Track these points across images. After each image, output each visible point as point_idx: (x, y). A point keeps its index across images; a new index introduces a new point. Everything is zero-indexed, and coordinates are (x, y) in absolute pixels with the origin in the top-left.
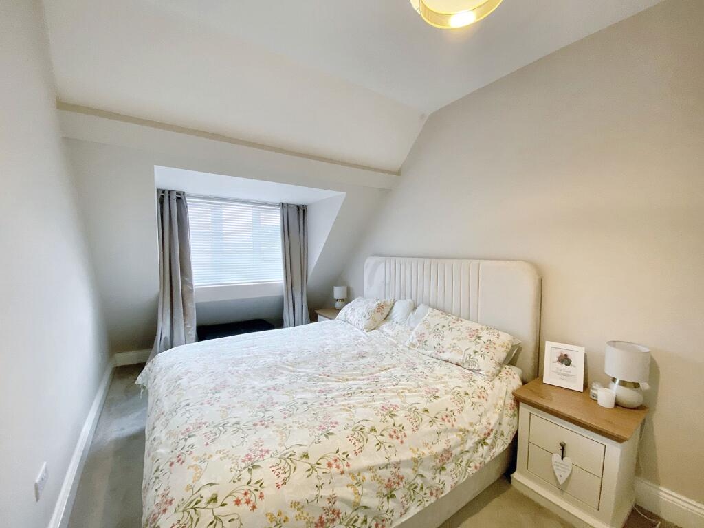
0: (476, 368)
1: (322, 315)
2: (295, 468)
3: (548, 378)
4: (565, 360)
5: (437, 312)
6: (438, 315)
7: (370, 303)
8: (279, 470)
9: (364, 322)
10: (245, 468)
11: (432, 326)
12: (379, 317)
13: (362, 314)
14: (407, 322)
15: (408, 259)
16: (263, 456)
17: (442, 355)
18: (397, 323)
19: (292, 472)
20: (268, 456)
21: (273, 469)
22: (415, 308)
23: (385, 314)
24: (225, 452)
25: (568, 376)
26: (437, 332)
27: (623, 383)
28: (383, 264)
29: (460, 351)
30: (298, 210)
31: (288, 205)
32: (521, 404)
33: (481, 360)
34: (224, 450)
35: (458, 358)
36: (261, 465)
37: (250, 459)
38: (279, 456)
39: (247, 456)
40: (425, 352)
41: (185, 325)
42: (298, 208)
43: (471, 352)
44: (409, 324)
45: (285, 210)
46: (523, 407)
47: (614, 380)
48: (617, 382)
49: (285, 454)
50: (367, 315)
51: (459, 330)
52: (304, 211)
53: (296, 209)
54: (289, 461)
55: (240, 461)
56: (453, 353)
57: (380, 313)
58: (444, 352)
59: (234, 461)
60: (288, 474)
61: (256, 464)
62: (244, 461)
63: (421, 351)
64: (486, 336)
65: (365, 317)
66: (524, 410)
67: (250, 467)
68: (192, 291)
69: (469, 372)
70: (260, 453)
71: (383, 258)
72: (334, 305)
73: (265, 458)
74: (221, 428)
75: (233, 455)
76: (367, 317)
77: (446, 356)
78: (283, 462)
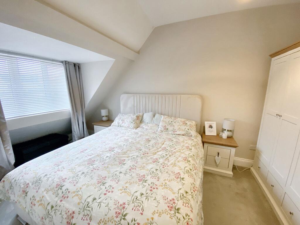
0: (190, 135)
1: (96, 125)
2: (142, 202)
3: (207, 133)
4: (211, 127)
5: (166, 116)
6: (167, 118)
7: (133, 116)
8: (137, 208)
9: (132, 125)
10: (121, 220)
11: (167, 122)
12: (138, 122)
13: (130, 122)
14: (152, 122)
15: (147, 95)
16: (124, 208)
17: (176, 133)
18: (147, 123)
19: (142, 204)
20: (126, 206)
21: (134, 210)
22: (154, 116)
23: (140, 120)
24: (102, 220)
25: (212, 131)
26: (170, 124)
27: (228, 131)
28: (133, 98)
29: (183, 130)
30: (75, 66)
31: (68, 62)
32: (205, 144)
33: (191, 132)
34: (101, 220)
35: (183, 133)
36: (127, 213)
37: (119, 214)
38: (131, 202)
39: (116, 213)
40: (169, 133)
41: (5, 148)
42: (75, 65)
43: (186, 129)
44: (154, 123)
45: (67, 65)
46: (205, 145)
47: (225, 130)
48: (226, 130)
49: (133, 200)
50: (133, 122)
51: (178, 122)
52: (78, 66)
53: (73, 65)
54: (137, 201)
55: (115, 219)
56: (180, 131)
57: (138, 120)
58: (176, 132)
59: (112, 221)
60: (141, 207)
61: (124, 214)
62: (117, 217)
63: (167, 133)
64: (188, 123)
65: (132, 123)
66: (206, 145)
67: (123, 217)
68: (6, 123)
69: (188, 137)
70: (121, 207)
71: (133, 95)
72: (102, 119)
73: (126, 207)
74: (88, 209)
75: (109, 218)
76: (133, 123)
77: (178, 133)
78: (136, 203)
